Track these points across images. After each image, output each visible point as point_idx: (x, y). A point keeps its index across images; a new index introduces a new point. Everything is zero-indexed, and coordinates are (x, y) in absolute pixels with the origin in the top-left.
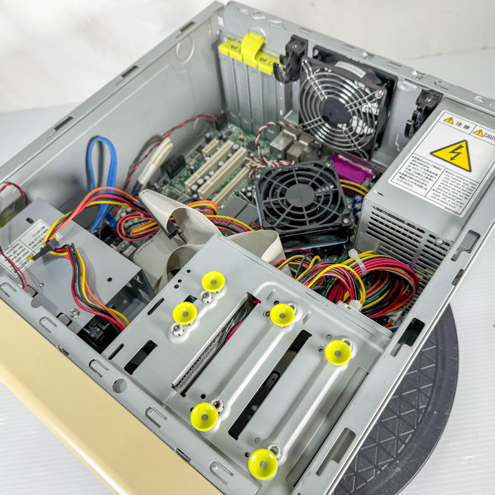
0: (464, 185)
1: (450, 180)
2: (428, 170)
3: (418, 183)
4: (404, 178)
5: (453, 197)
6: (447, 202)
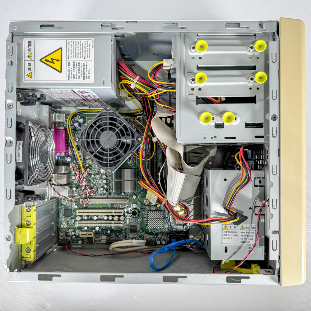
0: (72, 47)
1: (73, 54)
2: (73, 68)
3: (85, 68)
4: (86, 76)
5: (84, 48)
6: (88, 49)
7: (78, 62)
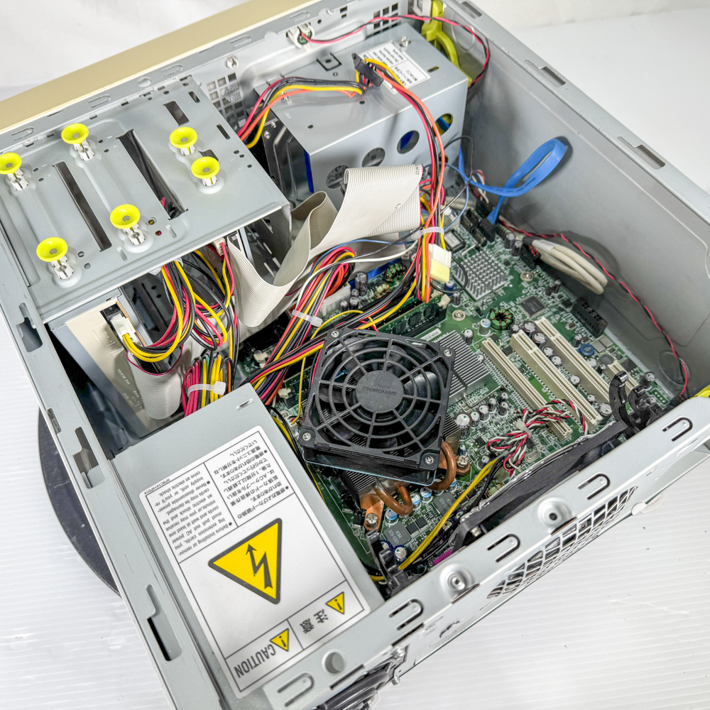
0: (191, 535)
1: (211, 519)
2: (250, 497)
3: (233, 466)
4: (253, 451)
5: (180, 502)
6: (177, 489)
7: (225, 495)
